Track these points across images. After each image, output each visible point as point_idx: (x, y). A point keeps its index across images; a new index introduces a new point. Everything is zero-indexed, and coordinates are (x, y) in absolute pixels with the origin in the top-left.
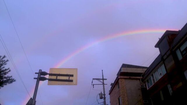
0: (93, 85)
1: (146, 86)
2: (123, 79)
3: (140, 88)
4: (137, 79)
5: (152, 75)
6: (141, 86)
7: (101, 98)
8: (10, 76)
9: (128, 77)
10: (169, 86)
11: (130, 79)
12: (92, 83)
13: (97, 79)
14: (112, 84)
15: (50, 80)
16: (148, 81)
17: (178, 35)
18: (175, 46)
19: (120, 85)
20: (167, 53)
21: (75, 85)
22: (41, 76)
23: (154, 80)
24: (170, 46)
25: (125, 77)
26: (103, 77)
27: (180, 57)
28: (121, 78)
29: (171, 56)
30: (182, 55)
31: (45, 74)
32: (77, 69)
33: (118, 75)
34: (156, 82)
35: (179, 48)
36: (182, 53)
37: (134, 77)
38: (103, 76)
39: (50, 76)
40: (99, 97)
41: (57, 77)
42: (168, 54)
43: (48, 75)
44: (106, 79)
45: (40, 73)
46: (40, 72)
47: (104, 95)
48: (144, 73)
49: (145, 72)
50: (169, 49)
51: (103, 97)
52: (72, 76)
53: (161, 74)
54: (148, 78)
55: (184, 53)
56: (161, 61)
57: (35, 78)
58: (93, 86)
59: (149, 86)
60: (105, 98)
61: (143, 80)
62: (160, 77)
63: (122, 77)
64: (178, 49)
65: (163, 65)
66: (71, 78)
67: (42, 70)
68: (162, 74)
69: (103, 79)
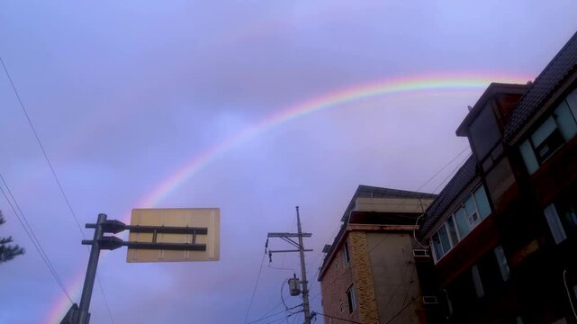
0: (270, 252)
1: (430, 252)
2: (360, 234)
3: (413, 260)
4: (402, 232)
5: (450, 220)
6: (416, 253)
7: (295, 292)
8: (7, 237)
9: (376, 227)
10: (499, 252)
11: (381, 231)
12: (266, 246)
13: (281, 235)
14: (327, 249)
15: (132, 246)
16: (435, 238)
17: (525, 96)
18: (518, 130)
19: (352, 251)
20: (493, 154)
21: (211, 259)
22: (106, 234)
23: (453, 234)
24: (502, 131)
25: (369, 227)
26: (299, 229)
27: (532, 165)
28: (353, 230)
29: (505, 162)
30: (539, 159)
31: (117, 226)
32: (217, 210)
33: (345, 219)
34: (460, 241)
35: (528, 136)
36: (537, 151)
37: (393, 227)
38: (299, 224)
39: (134, 235)
40: (287, 288)
41: (155, 238)
42: (495, 155)
43: (127, 232)
44: (309, 235)
45: (102, 225)
46: (101, 221)
47: (305, 282)
48: (425, 215)
49: (428, 210)
50: (500, 141)
51: (302, 289)
52: (203, 231)
53: (475, 216)
54: (436, 229)
55: (543, 153)
56: (474, 178)
57: (84, 242)
58: (270, 255)
59: (438, 254)
60: (305, 293)
61: (421, 236)
62: (472, 226)
63: (358, 226)
64: (527, 141)
65: (482, 189)
66: (200, 240)
67: (106, 216)
68: (478, 214)
69: (300, 235)
